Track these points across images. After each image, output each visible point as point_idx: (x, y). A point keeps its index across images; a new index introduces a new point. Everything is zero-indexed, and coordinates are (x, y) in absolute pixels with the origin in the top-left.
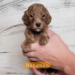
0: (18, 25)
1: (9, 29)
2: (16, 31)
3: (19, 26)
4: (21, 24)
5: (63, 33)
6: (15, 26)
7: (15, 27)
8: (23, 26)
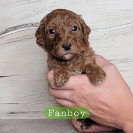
0: (20, 26)
1: (4, 33)
2: (17, 38)
4: (26, 25)
6: (15, 28)
7: (14, 30)
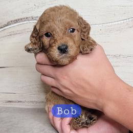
0: (21, 19)
3: (23, 21)
4: (27, 18)
5: (101, 34)
6: (16, 21)
8: (30, 21)
